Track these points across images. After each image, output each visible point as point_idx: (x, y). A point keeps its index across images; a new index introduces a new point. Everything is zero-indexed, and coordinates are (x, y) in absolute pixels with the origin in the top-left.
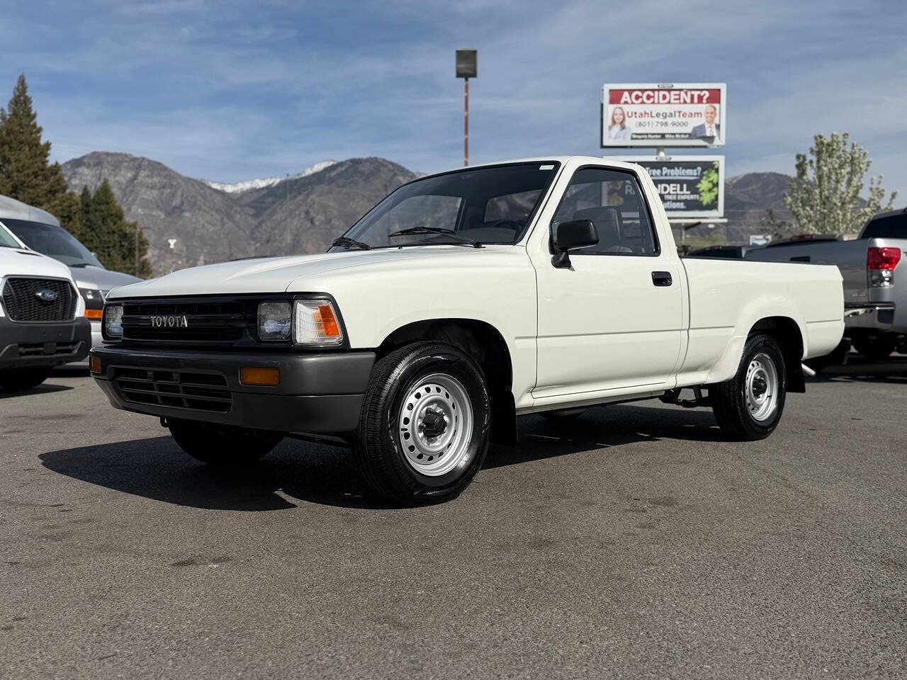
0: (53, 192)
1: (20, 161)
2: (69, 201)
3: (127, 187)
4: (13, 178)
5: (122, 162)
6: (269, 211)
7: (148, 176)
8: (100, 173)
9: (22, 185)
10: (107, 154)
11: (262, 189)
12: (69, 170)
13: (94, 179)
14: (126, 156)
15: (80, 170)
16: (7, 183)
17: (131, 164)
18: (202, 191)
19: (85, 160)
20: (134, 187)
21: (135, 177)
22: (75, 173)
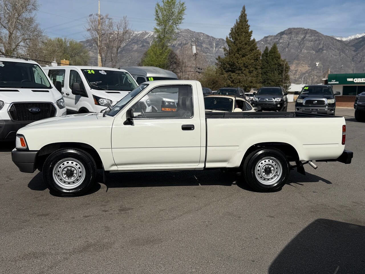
0: (252, 50)
1: (241, 39)
2: (257, 53)
3: (301, 42)
4: (238, 46)
5: (299, 32)
6: (362, 48)
7: (310, 36)
8: (291, 37)
9: (241, 48)
10: (294, 29)
11: (360, 38)
12: (279, 36)
13: (288, 40)
14: (301, 28)
15: (283, 36)
16: (236, 48)
17: (303, 32)
18: (332, 41)
19: (285, 32)
20: (304, 41)
21: (304, 37)
22: (281, 37)
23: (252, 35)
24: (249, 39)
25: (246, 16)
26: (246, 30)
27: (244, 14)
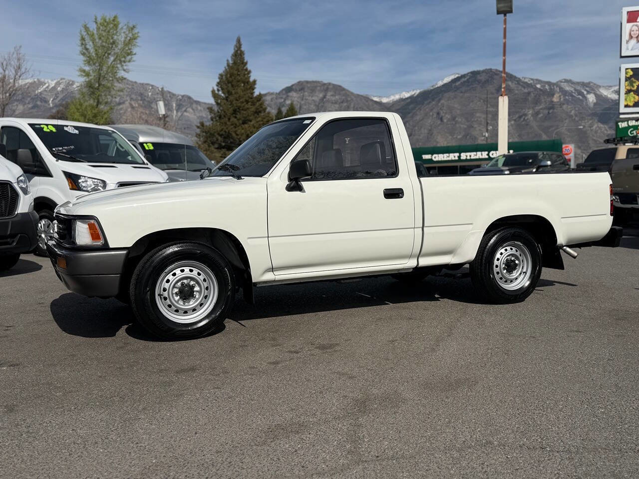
0: (257, 112)
1: (238, 93)
2: (267, 118)
3: (319, 104)
4: (233, 105)
5: (316, 87)
6: (411, 114)
7: (332, 95)
8: (303, 96)
9: (239, 108)
10: (307, 82)
11: (407, 99)
12: (284, 94)
13: (299, 100)
14: (319, 82)
15: (290, 94)
16: (230, 108)
17: (322, 88)
18: (367, 103)
19: (294, 87)
20: (324, 103)
21: (324, 97)
22: (288, 96)
23: (256, 86)
24: (252, 94)
25: (244, 54)
26: (246, 78)
27: (239, 52)
